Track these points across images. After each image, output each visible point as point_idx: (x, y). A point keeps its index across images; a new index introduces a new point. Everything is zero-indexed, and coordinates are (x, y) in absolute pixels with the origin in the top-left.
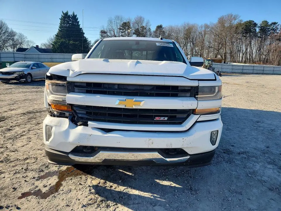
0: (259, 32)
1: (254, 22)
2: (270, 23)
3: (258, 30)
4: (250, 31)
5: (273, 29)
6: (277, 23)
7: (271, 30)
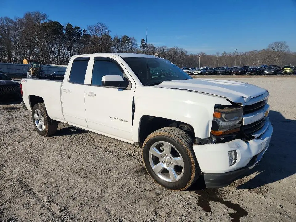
0: (67, 35)
1: (59, 23)
2: (74, 27)
3: (64, 32)
4: (59, 33)
5: (78, 33)
6: (79, 28)
7: (76, 33)
